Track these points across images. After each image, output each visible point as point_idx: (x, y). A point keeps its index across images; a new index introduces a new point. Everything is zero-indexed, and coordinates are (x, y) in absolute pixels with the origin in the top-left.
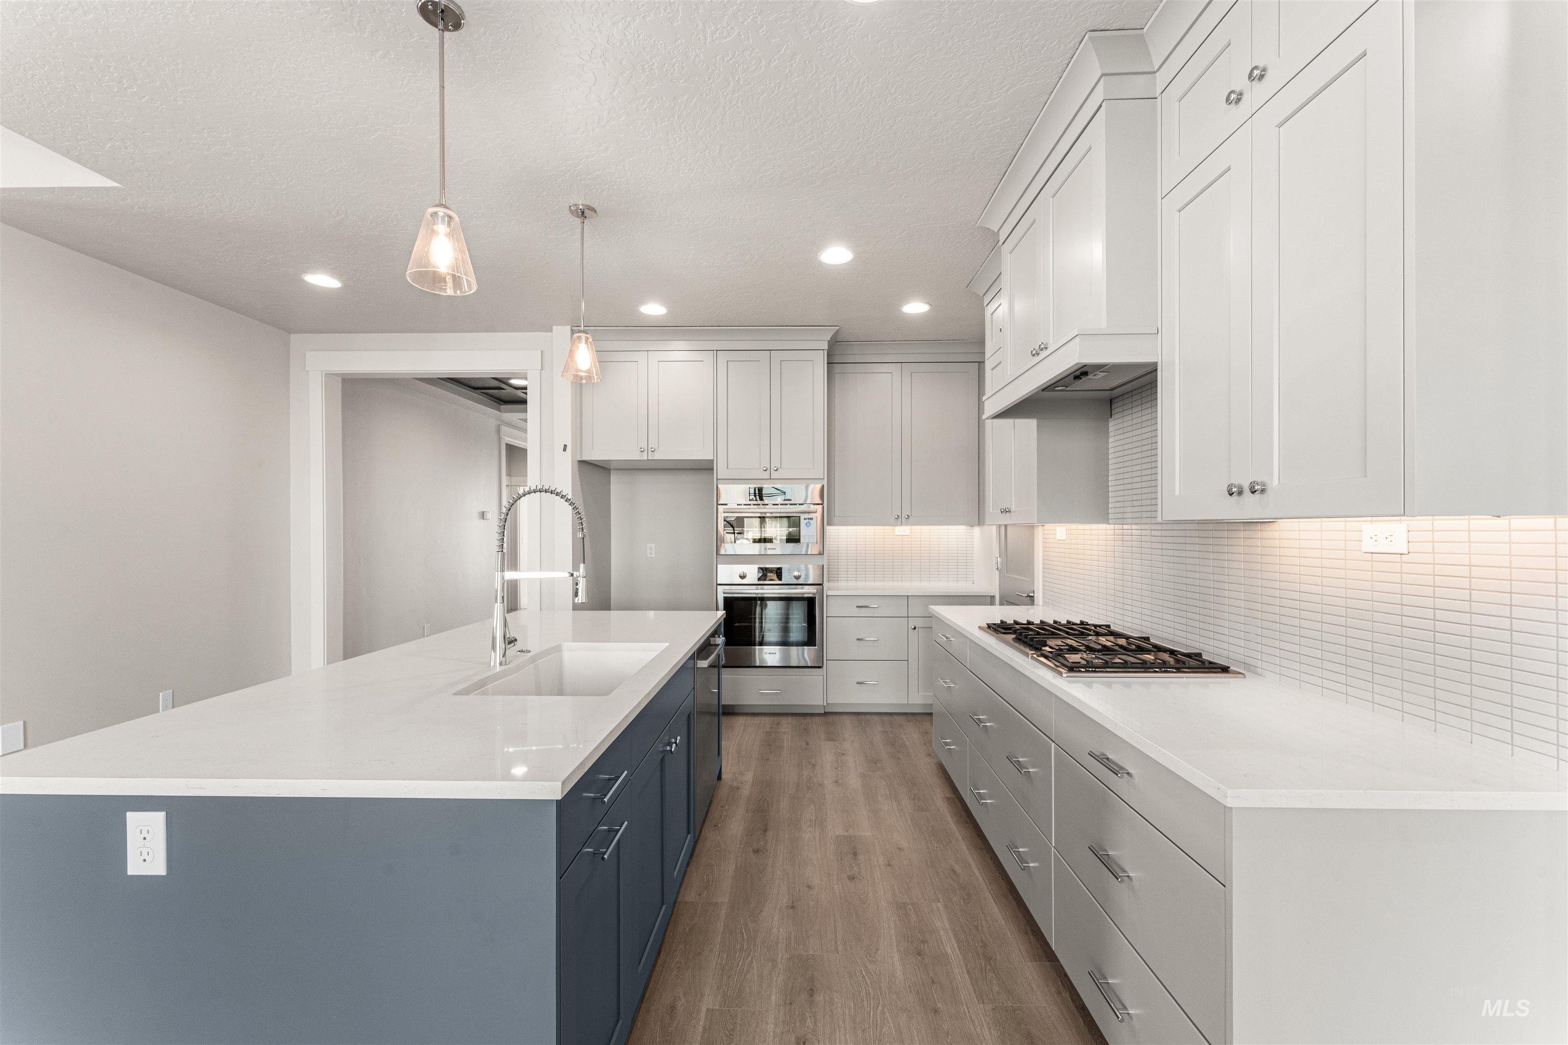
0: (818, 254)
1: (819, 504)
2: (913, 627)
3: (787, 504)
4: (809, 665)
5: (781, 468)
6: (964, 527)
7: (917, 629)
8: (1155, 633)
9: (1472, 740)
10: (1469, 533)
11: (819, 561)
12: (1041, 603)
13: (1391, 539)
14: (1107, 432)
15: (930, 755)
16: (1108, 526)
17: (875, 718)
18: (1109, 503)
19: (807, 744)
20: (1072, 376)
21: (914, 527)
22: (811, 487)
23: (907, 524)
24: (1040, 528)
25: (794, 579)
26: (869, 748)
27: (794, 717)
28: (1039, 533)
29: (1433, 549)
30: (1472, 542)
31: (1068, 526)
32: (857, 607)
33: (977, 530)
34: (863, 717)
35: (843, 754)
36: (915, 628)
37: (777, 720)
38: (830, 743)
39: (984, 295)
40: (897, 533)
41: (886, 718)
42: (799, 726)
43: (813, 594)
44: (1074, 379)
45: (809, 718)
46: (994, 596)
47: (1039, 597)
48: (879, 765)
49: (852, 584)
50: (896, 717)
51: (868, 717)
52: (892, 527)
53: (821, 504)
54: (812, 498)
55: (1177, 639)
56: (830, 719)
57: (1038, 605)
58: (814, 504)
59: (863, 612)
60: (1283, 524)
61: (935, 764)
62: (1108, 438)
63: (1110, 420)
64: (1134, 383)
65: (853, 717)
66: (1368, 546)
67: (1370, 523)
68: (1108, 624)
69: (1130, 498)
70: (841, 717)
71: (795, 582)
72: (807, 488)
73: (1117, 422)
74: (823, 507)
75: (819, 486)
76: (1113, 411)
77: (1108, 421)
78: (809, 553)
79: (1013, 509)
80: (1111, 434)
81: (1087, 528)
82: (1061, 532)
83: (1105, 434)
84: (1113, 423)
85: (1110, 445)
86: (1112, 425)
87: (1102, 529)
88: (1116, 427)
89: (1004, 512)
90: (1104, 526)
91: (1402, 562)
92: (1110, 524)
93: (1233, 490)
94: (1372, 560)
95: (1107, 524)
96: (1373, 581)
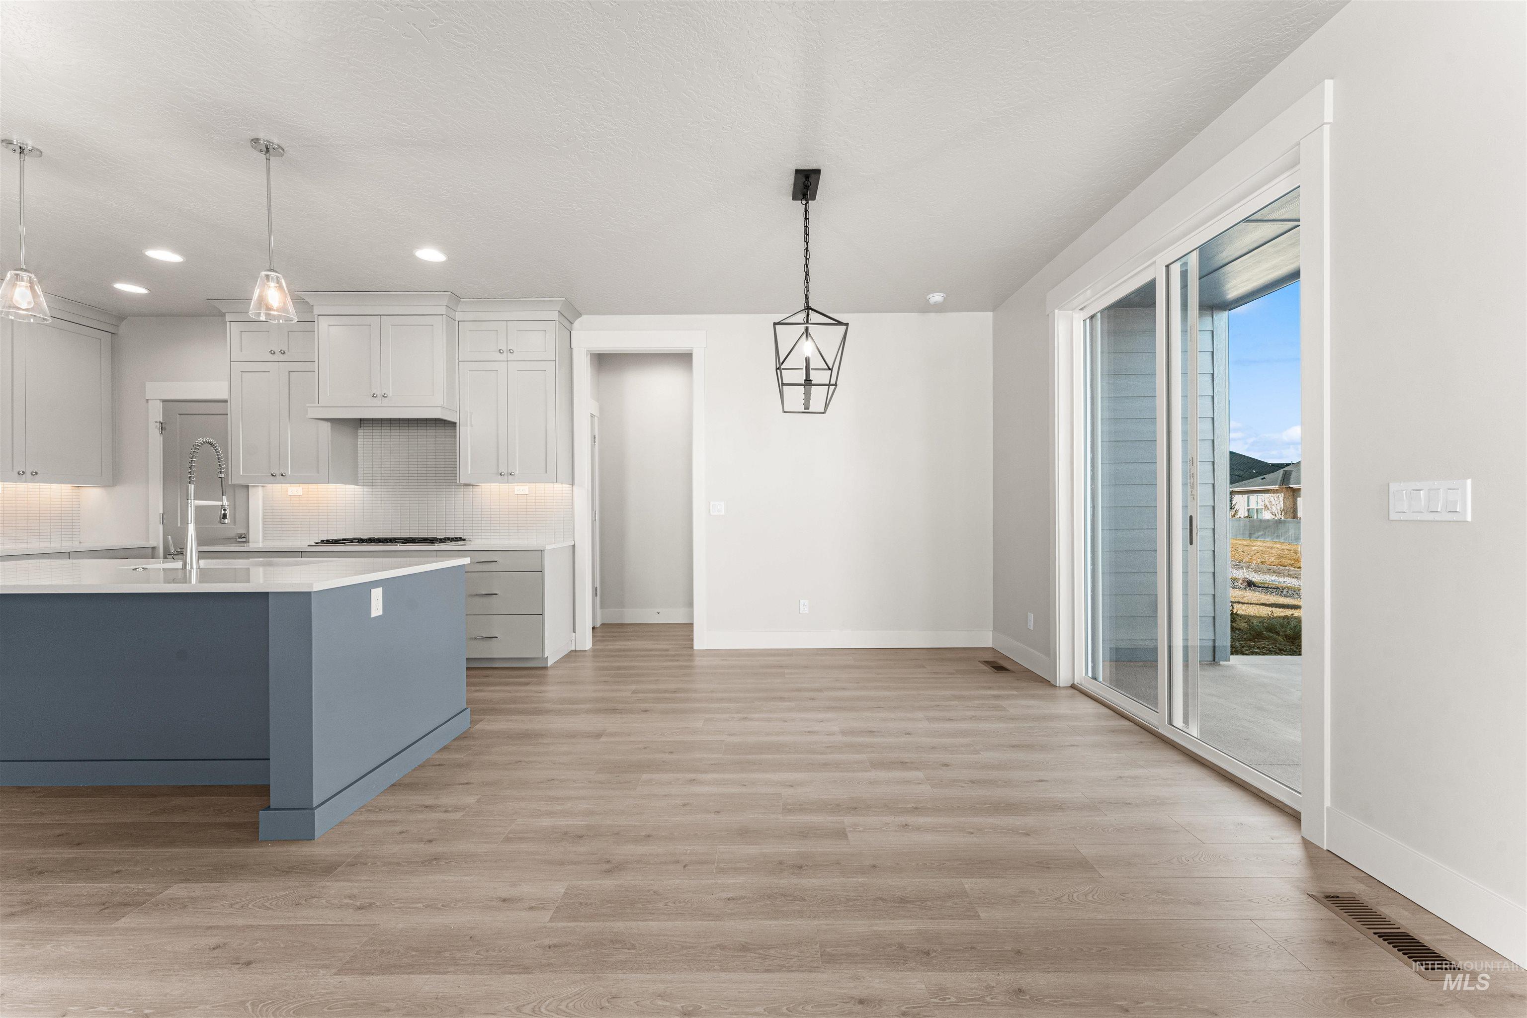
10: (544, 488)
13: (521, 489)
14: (357, 435)
16: (356, 487)
18: (358, 474)
24: (259, 488)
28: (258, 491)
46: (155, 547)
60: (482, 486)
66: (514, 491)
76: (361, 425)
77: (359, 429)
79: (289, 474)
80: (359, 437)
81: (332, 487)
82: (295, 490)
83: (356, 437)
84: (362, 431)
85: (359, 443)
86: (360, 432)
87: (351, 488)
88: (365, 434)
89: (275, 476)
90: (352, 487)
91: (527, 497)
92: (359, 486)
93: (503, 474)
94: (517, 497)
95: (355, 485)
96: (518, 503)
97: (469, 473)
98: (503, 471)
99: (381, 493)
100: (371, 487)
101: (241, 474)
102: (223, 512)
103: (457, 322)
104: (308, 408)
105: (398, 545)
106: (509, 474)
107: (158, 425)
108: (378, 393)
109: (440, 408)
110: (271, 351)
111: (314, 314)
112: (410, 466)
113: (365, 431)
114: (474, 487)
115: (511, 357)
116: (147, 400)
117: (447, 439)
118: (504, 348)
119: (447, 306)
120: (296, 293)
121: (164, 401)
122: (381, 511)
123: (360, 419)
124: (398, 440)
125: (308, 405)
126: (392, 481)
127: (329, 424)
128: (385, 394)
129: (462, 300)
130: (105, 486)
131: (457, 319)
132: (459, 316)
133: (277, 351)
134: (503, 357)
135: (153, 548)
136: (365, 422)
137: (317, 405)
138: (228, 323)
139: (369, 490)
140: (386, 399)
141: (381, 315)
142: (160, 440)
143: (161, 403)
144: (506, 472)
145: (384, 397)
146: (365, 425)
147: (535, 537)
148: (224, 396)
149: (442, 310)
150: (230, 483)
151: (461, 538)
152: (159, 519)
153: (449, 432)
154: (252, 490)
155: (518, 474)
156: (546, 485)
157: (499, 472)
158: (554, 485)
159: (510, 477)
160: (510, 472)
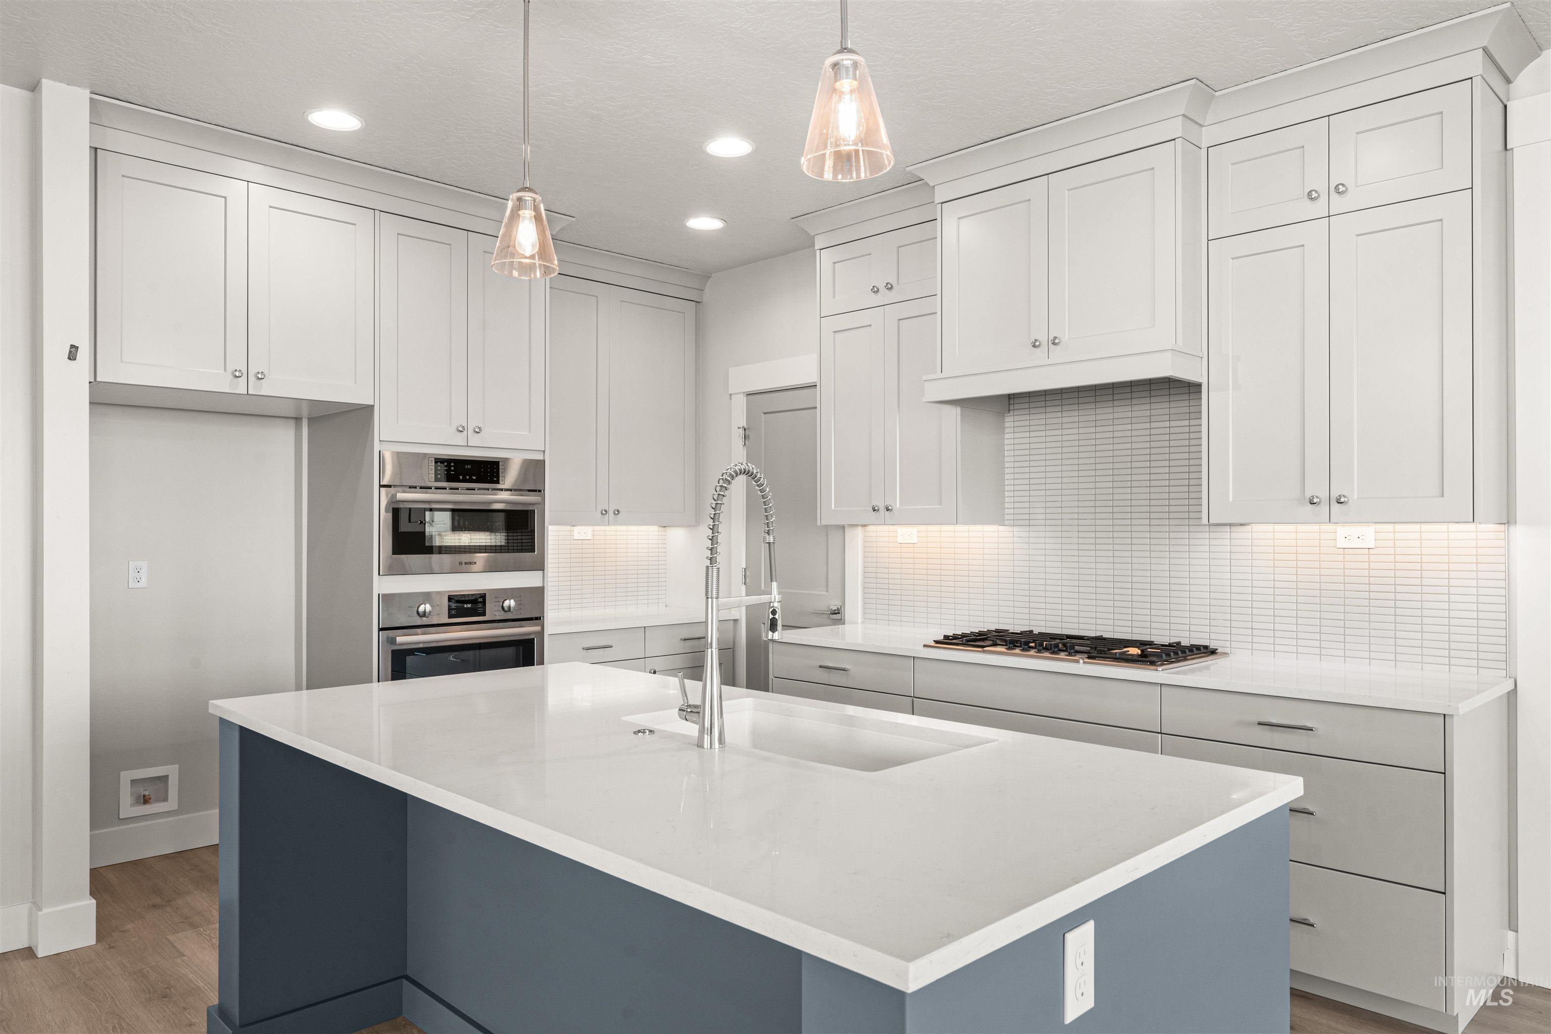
0: (709, 141)
1: (537, 491)
10: (1421, 534)
12: (859, 620)
13: (1362, 538)
14: (1004, 428)
16: (1002, 528)
18: (1004, 503)
23: (616, 523)
25: (503, 612)
28: (859, 537)
29: (1394, 544)
30: (1396, 540)
32: (583, 649)
33: (676, 534)
39: (817, 235)
43: (533, 634)
46: (737, 620)
47: (854, 613)
53: (540, 491)
57: (855, 623)
58: (530, 491)
59: (590, 657)
60: (1256, 527)
62: (1004, 433)
63: (1007, 415)
66: (1341, 543)
73: (1018, 418)
74: (543, 495)
76: (1011, 407)
77: (1004, 416)
79: (898, 506)
80: (1007, 430)
81: (962, 530)
82: (907, 534)
83: (1001, 430)
84: (1011, 419)
85: (1006, 442)
86: (1010, 421)
87: (991, 530)
88: (1017, 424)
89: (878, 510)
90: (995, 527)
91: (1369, 554)
92: (1006, 526)
93: (1315, 500)
94: (1344, 554)
95: (1000, 525)
96: (1344, 568)
97: (1231, 500)
98: (1315, 494)
99: (1043, 540)
100: (1027, 528)
101: (833, 508)
102: (771, 616)
103: (1204, 151)
104: (926, 384)
105: (1081, 661)
106: (1333, 502)
107: (741, 431)
108: (1043, 338)
109: (1170, 353)
110: (874, 287)
111: (936, 202)
112: (1098, 485)
113: (1016, 418)
114: (1233, 529)
115: (1339, 204)
116: (731, 395)
117: (1173, 424)
118: (1321, 186)
119: (1184, 115)
120: (908, 169)
121: (749, 395)
122: (1043, 576)
123: (1009, 395)
124: (1076, 431)
125: (925, 377)
126: (1064, 516)
127: (959, 409)
128: (1055, 338)
129: (1217, 94)
130: (688, 526)
131: (1204, 145)
132: (1207, 137)
133: (881, 286)
134: (1320, 208)
135: (735, 621)
136: (1016, 401)
137: (939, 375)
138: (818, 252)
139: (1023, 534)
140: (1058, 347)
141: (1048, 174)
142: (743, 453)
143: (745, 398)
144: (1324, 495)
145: (1054, 343)
146: (1016, 406)
147: (1392, 656)
148: (812, 379)
149: (1175, 128)
150: (819, 524)
151: (1206, 647)
152: (741, 579)
153: (1180, 406)
154: (849, 533)
155: (1358, 498)
156: (1425, 527)
157: (1305, 496)
158: (1449, 526)
159: (1335, 507)
160: (1335, 495)
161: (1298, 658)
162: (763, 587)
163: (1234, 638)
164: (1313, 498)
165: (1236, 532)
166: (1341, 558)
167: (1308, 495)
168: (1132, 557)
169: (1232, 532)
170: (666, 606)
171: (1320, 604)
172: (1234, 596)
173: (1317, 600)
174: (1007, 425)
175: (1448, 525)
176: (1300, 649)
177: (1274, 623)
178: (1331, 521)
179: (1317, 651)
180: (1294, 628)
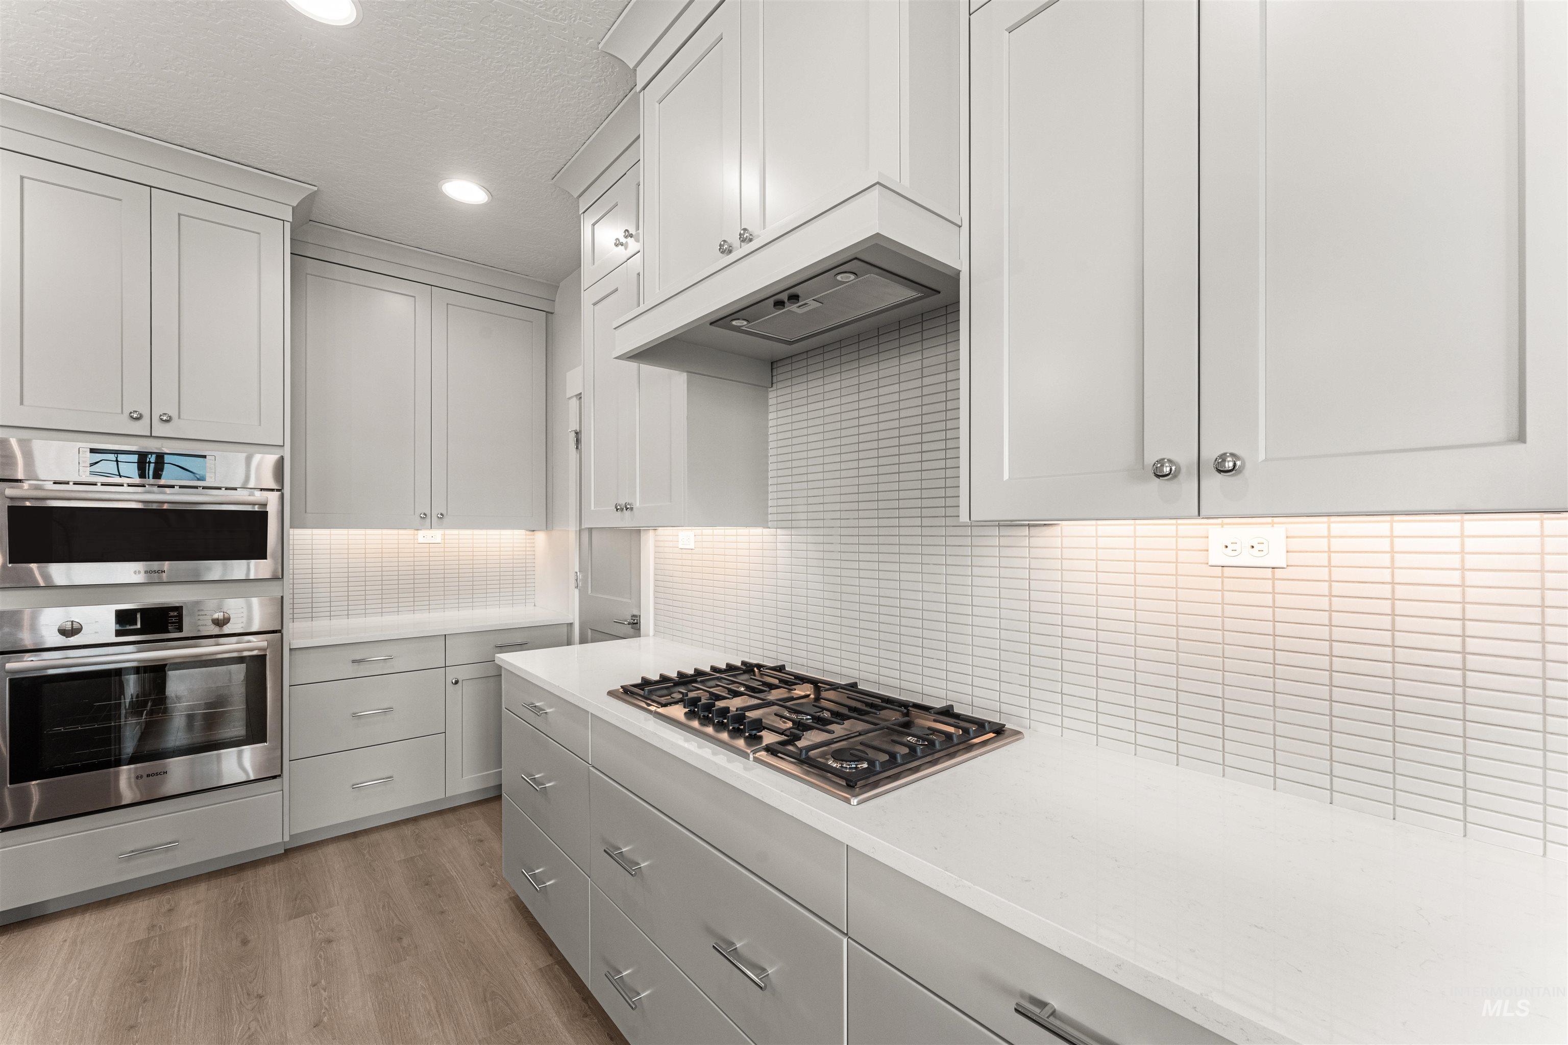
1: (272, 490)
2: (454, 681)
3: (196, 487)
4: (252, 778)
5: (179, 417)
6: (523, 532)
7: (460, 683)
8: (863, 675)
9: (1394, 814)
10: (1392, 540)
11: (275, 590)
12: (651, 633)
14: (767, 405)
15: (494, 885)
16: (766, 531)
17: (389, 835)
18: (768, 500)
19: (245, 942)
20: (771, 301)
21: (448, 532)
22: (257, 458)
23: (440, 527)
24: (651, 533)
25: (213, 626)
26: (384, 906)
27: (213, 882)
28: (649, 541)
29: (1331, 559)
31: (698, 530)
32: (353, 661)
33: (541, 537)
34: (364, 839)
35: (330, 941)
36: (457, 682)
37: (169, 901)
38: (300, 921)
39: (580, 196)
40: (421, 540)
41: (407, 831)
42: (226, 901)
43: (259, 649)
44: (774, 306)
45: (249, 874)
46: (571, 624)
47: (648, 623)
48: (406, 942)
49: (339, 623)
50: (424, 824)
51: (375, 837)
52: (411, 532)
53: (278, 490)
54: (258, 478)
55: (883, 680)
56: (297, 862)
57: (648, 636)
58: (261, 490)
59: (363, 670)
60: (1068, 528)
61: (506, 901)
62: (767, 412)
63: (770, 389)
64: (814, 339)
65: (346, 845)
66: (1217, 557)
67: (1220, 526)
68: (780, 663)
69: (805, 493)
70: (320, 851)
71: (216, 631)
72: (249, 460)
73: (780, 392)
74: (282, 497)
75: (270, 459)
76: (775, 378)
77: (767, 391)
78: (252, 577)
79: (638, 505)
80: (771, 409)
82: (685, 538)
83: (764, 409)
84: (774, 393)
85: (770, 422)
86: (773, 396)
87: (756, 535)
88: (780, 399)
89: (621, 509)
90: (758, 531)
91: (1274, 579)
92: (770, 528)
93: (1166, 470)
94: (1222, 577)
95: (764, 528)
96: (1223, 603)
97: (1006, 477)
98: (1167, 455)
99: (805, 543)
100: (789, 532)
101: (593, 508)
106: (1208, 469)
107: (574, 435)
110: (617, 239)
111: (638, 92)
116: (568, 399)
127: (685, 375)
133: (621, 236)
136: (780, 371)
138: (582, 217)
139: (786, 539)
142: (576, 459)
143: (578, 401)
144: (1187, 455)
146: (780, 378)
152: (574, 583)
154: (643, 536)
155: (1266, 460)
156: (1403, 525)
157: (1145, 463)
158: (1466, 523)
159: (1213, 482)
160: (1210, 454)
161: (1138, 753)
162: (590, 592)
163: (1035, 704)
164: (1162, 466)
165: (1038, 537)
166: (1217, 583)
167: (1151, 458)
168: (900, 571)
169: (1032, 537)
170: (535, 606)
171: (1178, 664)
172: (1035, 639)
173: (1172, 657)
174: (771, 402)
175: (1462, 522)
176: (1141, 739)
177: (1097, 688)
178: (1203, 513)
179: (1172, 746)
180: (1131, 701)
